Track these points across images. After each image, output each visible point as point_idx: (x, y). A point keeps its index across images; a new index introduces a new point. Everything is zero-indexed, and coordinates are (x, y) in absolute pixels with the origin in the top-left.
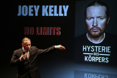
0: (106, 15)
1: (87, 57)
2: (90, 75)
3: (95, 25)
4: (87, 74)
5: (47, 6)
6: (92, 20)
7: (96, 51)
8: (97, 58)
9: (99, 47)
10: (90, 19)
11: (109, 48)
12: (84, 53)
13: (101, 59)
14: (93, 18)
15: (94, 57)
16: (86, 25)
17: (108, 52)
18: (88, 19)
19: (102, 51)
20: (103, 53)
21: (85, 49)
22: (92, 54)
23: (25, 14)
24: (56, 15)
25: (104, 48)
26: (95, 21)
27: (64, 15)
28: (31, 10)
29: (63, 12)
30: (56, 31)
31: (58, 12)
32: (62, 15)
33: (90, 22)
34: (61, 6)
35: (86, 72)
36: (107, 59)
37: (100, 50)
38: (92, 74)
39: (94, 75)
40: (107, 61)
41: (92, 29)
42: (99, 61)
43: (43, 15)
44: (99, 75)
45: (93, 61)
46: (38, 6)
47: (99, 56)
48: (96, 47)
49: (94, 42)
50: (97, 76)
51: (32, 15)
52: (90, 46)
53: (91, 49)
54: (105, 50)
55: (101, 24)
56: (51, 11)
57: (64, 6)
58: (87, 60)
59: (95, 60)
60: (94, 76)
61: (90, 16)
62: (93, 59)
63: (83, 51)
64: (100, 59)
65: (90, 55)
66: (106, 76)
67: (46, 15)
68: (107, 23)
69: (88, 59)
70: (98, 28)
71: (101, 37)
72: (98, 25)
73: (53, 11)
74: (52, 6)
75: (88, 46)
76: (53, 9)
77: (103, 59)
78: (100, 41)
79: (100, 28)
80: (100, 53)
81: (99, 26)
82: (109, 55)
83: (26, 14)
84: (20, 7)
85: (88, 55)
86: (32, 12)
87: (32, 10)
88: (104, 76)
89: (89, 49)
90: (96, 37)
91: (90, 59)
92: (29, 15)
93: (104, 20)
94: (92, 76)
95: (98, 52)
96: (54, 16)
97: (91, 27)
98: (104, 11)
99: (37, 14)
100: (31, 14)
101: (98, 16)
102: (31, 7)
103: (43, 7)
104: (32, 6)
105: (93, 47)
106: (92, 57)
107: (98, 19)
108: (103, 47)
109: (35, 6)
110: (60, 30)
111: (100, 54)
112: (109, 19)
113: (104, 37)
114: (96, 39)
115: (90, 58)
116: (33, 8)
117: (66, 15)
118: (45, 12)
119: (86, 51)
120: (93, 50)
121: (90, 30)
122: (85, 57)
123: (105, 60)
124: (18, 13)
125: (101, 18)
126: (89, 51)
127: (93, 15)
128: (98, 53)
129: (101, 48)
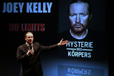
0: (88, 11)
1: (70, 52)
2: (73, 70)
3: (78, 21)
4: (70, 68)
5: (31, 4)
6: (75, 17)
7: (79, 47)
8: (80, 54)
9: (82, 42)
10: (73, 15)
11: (92, 44)
12: (67, 49)
13: (84, 54)
14: (76, 14)
15: (77, 52)
16: (70, 22)
17: (91, 47)
18: (71, 16)
19: (85, 47)
20: (86, 48)
21: (68, 45)
22: (76, 49)
23: (9, 10)
24: (40, 11)
25: (86, 44)
26: (78, 18)
27: (48, 11)
28: (15, 7)
29: (47, 9)
30: (40, 28)
31: (42, 9)
32: (46, 12)
33: (73, 19)
34: (45, 3)
35: (70, 67)
36: (90, 54)
37: (83, 46)
38: (76, 69)
39: (77, 69)
40: (89, 56)
41: (75, 25)
42: (82, 56)
43: (28, 12)
44: (82, 70)
45: (76, 56)
46: (23, 4)
47: (81, 52)
48: (79, 42)
49: (77, 37)
50: (80, 70)
51: (17, 12)
52: (73, 42)
53: (74, 44)
54: (88, 46)
55: (83, 20)
56: (35, 7)
57: (48, 3)
58: (70, 56)
59: (78, 55)
60: (77, 71)
61: (73, 13)
62: (76, 54)
63: (67, 46)
64: (82, 54)
65: (73, 50)
66: (88, 71)
67: (31, 12)
68: (90, 19)
69: (71, 54)
70: (81, 24)
71: (83, 33)
72: (80, 21)
73: (37, 8)
74: (37, 3)
75: (71, 42)
76: (37, 6)
77: (86, 54)
78: (83, 37)
79: (83, 24)
80: (83, 48)
81: (82, 22)
82: (92, 50)
83: (11, 11)
84: (5, 4)
85: (71, 51)
86: (16, 9)
87: (17, 7)
88: (87, 70)
89: (72, 44)
90: (79, 33)
91: (73, 55)
92: (14, 12)
93: (87, 17)
94: (76, 71)
95: (81, 47)
96: (38, 13)
97: (74, 23)
98: (86, 8)
99: (21, 11)
100: (15, 11)
101: (81, 13)
102: (15, 4)
103: (28, 4)
104: (17, 3)
105: (76, 43)
106: (75, 52)
107: (80, 15)
108: (85, 42)
109: (20, 3)
110: (44, 26)
111: (83, 50)
112: (91, 15)
113: (87, 33)
114: (79, 35)
115: (73, 53)
116: (18, 5)
117: (49, 11)
118: (29, 9)
119: (69, 46)
120: (76, 45)
121: (74, 26)
122: (69, 52)
123: (88, 55)
124: (3, 10)
125: (83, 15)
126: (72, 46)
127: (76, 12)
128: (81, 49)
129: (84, 43)
